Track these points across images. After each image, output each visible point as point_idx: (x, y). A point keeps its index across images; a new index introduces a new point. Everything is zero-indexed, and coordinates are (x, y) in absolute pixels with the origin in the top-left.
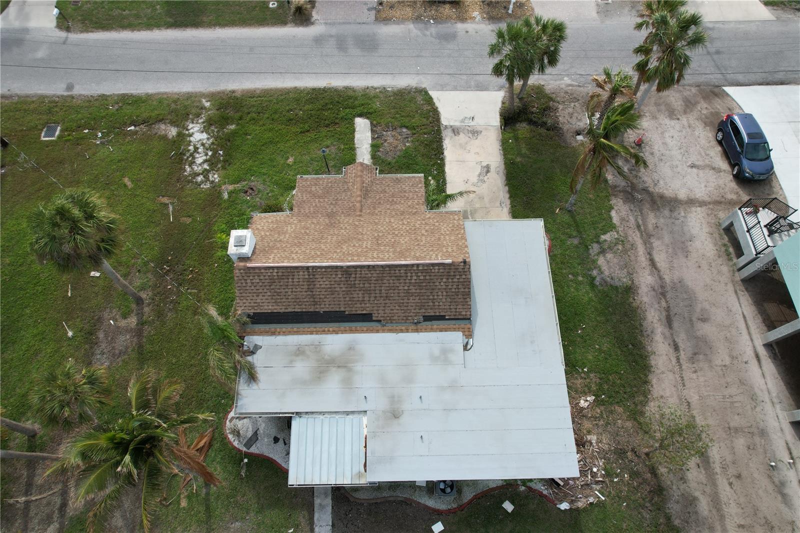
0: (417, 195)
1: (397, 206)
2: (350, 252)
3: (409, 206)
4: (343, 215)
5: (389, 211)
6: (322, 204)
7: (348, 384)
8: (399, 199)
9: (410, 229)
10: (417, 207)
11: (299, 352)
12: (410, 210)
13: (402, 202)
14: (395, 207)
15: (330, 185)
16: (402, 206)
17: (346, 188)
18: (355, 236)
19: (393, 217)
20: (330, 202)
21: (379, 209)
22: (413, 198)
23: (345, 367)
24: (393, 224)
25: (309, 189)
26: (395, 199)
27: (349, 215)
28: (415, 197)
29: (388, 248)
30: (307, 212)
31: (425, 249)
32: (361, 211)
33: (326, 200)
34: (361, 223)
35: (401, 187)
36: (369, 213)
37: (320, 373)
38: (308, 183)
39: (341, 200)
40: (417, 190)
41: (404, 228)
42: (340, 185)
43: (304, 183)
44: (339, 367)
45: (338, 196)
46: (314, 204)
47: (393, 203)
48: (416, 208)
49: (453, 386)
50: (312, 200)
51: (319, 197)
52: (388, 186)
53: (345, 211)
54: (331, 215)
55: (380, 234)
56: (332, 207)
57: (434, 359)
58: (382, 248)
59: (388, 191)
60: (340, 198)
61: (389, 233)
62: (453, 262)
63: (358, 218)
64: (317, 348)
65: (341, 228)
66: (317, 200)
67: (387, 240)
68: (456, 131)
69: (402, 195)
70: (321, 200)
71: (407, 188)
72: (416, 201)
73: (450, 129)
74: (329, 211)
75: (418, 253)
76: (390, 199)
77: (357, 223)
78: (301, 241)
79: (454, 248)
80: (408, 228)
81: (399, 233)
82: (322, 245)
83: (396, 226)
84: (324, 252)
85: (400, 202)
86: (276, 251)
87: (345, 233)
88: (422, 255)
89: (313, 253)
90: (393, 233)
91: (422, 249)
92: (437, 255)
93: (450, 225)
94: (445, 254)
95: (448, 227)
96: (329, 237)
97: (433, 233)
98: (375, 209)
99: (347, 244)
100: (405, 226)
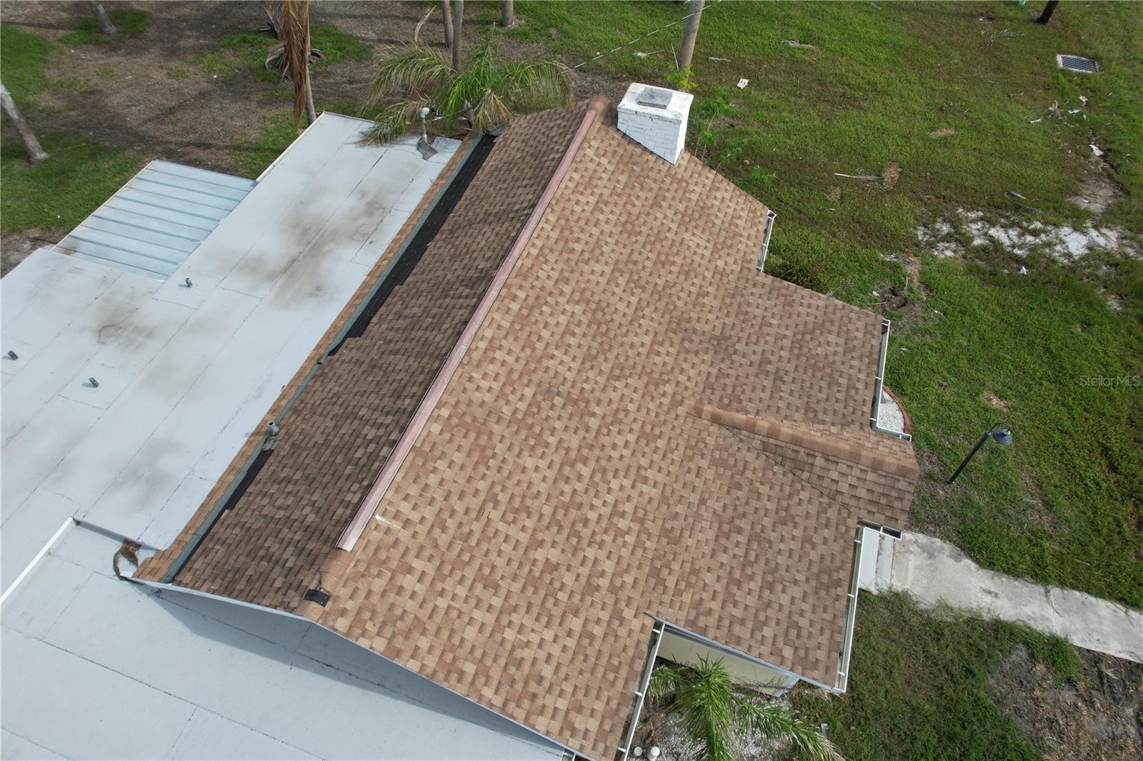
0: (743, 622)
1: (711, 535)
2: (546, 309)
3: (696, 572)
4: (714, 371)
5: (694, 498)
6: (770, 339)
8: (739, 552)
9: (586, 522)
10: (687, 598)
11: (376, 208)
12: (676, 566)
13: (724, 558)
14: (705, 524)
15: (843, 381)
16: (707, 549)
17: (821, 416)
18: (611, 356)
19: (664, 500)
20: (773, 359)
21: (709, 474)
22: (729, 599)
24: (627, 483)
25: (835, 329)
26: (742, 539)
27: (709, 386)
28: (737, 613)
29: (522, 406)
32: (716, 420)
33: (784, 354)
34: (666, 401)
35: (796, 582)
36: (704, 441)
38: (859, 335)
39: (776, 389)
40: (768, 632)
41: (597, 503)
42: (839, 407)
43: (860, 325)
44: (294, 261)
45: (796, 387)
46: (774, 322)
47: (726, 527)
48: (678, 592)
50: (791, 323)
51: (798, 343)
52: (809, 540)
53: (728, 381)
54: (721, 344)
55: (594, 423)
56: (756, 358)
58: (529, 392)
59: (786, 530)
60: (784, 388)
61: (591, 447)
62: (338, 553)
63: (690, 403)
65: (662, 344)
66: (789, 333)
67: (558, 425)
69: (759, 568)
70: (786, 343)
71: (785, 599)
72: (715, 606)
74: (738, 346)
75: (448, 474)
76: (744, 524)
77: (669, 389)
78: (641, 239)
79: (411, 606)
80: (592, 516)
81: (580, 478)
82: (608, 270)
83: (615, 484)
84: (574, 257)
85: (725, 550)
86: (623, 179)
87: (636, 340)
88: (433, 480)
89: (584, 237)
90: (585, 461)
91: (461, 496)
92: (407, 523)
93: (547, 671)
94: (396, 553)
95: (541, 655)
96: (634, 300)
97: (532, 581)
98: (715, 463)
99: (585, 321)
100: (606, 511)
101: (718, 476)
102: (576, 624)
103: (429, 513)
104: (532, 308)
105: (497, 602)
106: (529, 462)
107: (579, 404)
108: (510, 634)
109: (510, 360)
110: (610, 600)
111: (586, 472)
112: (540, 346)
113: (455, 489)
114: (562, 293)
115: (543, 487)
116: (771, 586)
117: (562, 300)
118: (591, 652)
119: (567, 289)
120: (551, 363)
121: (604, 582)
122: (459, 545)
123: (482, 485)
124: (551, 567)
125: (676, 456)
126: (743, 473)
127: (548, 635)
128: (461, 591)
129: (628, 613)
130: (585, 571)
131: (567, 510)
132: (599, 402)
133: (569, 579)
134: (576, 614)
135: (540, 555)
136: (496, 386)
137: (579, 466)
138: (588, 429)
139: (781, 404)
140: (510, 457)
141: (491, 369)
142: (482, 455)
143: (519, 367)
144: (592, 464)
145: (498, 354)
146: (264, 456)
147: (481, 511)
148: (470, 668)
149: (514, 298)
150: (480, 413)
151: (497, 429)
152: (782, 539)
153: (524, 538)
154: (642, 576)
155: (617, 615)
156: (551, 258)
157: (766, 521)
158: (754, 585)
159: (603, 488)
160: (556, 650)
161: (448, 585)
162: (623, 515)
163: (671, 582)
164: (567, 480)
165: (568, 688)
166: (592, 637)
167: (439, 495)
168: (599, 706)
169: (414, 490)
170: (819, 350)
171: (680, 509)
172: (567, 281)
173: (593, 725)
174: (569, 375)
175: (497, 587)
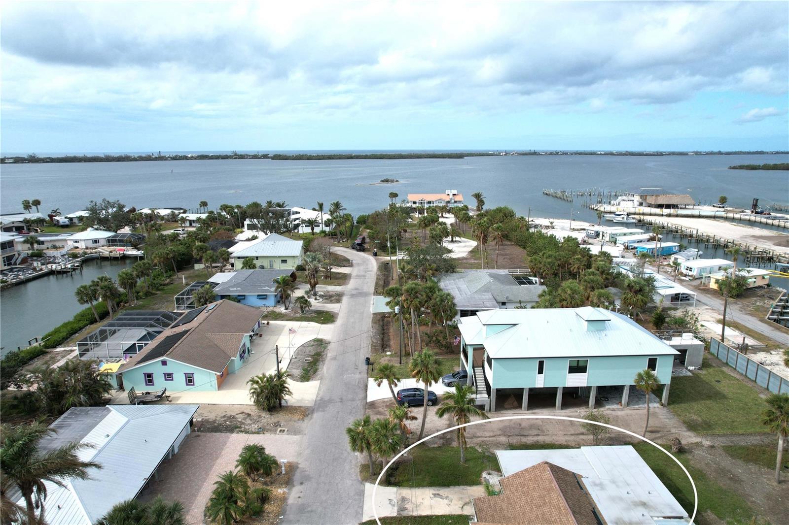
5: (509, 511)
19: (514, 507)
24: (522, 504)
28: (493, 500)
29: (546, 498)
47: (501, 509)
57: (603, 489)
58: (547, 501)
61: (531, 503)
67: (539, 501)
68: (402, 509)
80: (523, 497)
85: (499, 506)
100: (522, 499)
101: (508, 516)
102: (515, 486)
103: (544, 478)
104: (560, 511)
106: (538, 494)
108: (522, 478)
109: (554, 501)
110: (512, 491)
111: (529, 500)
112: (552, 507)
113: (544, 483)
114: (558, 518)
115: (533, 493)
116: (489, 505)
119: (558, 520)
122: (537, 479)
123: (541, 486)
124: (523, 488)
125: (517, 515)
126: (504, 519)
127: (518, 482)
128: (532, 476)
130: (519, 491)
131: (528, 494)
133: (520, 489)
135: (526, 487)
136: (552, 497)
138: (534, 505)
140: (541, 492)
141: (555, 498)
143: (552, 502)
145: (556, 500)
146: (581, 488)
147: (538, 484)
148: (524, 473)
149: (564, 509)
150: (550, 492)
153: (530, 487)
154: (510, 497)
158: (492, 504)
159: (525, 501)
160: (515, 482)
162: (519, 501)
163: (505, 498)
165: (511, 481)
171: (510, 507)
172: (560, 521)
174: (544, 509)
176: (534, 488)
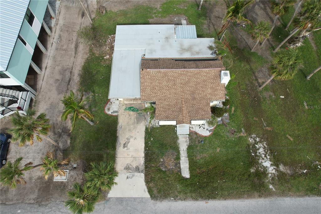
1: (167, 104)
2: (184, 76)
3: (162, 103)
4: (189, 99)
5: (171, 101)
6: (198, 105)
7: (182, 45)
8: (166, 107)
9: (162, 90)
10: (159, 103)
11: (198, 53)
12: (162, 101)
13: (165, 106)
15: (196, 115)
16: (165, 104)
18: (183, 86)
19: (169, 98)
20: (195, 106)
21: (174, 102)
22: (161, 108)
23: (183, 49)
24: (168, 93)
25: (205, 113)
26: (168, 107)
27: (187, 99)
28: (159, 109)
29: (171, 79)
30: (204, 101)
31: (157, 77)
32: (182, 101)
33: (197, 107)
34: (181, 94)
36: (179, 100)
37: (190, 48)
40: (159, 112)
41: (164, 91)
42: (192, 115)
43: (208, 116)
44: (185, 49)
46: (202, 104)
47: (169, 105)
48: (159, 102)
49: (149, 44)
50: (203, 107)
51: (200, 108)
52: (171, 115)
53: (189, 101)
54: (194, 99)
55: (173, 87)
56: (194, 103)
57: (155, 51)
58: (173, 79)
59: (171, 112)
60: (191, 108)
61: (170, 88)
62: (147, 69)
63: (183, 97)
64: (192, 54)
65: (189, 91)
67: (171, 83)
68: (137, 169)
70: (199, 107)
71: (163, 113)
72: (159, 106)
73: (140, 170)
74: (195, 101)
75: (159, 75)
76: (170, 107)
77: (183, 94)
78: (204, 83)
79: (146, 78)
80: (163, 91)
81: (166, 88)
82: (195, 81)
83: (167, 92)
84: (194, 76)
85: (166, 106)
86: (212, 77)
87: (187, 88)
88: (158, 74)
89: (198, 76)
90: (168, 88)
91: (158, 77)
92: (152, 74)
93: (146, 92)
94: (149, 74)
95: (147, 91)
96: (193, 85)
97: (153, 87)
98: (176, 102)
99: (186, 81)
100: (164, 92)
101: (175, 103)
102: (151, 93)
103: (154, 75)
105: (150, 85)
106: (165, 82)
107: (175, 84)
108: (147, 87)
109: (175, 75)
110: (155, 96)
111: (167, 88)
112: (179, 77)
113: (158, 76)
114: (188, 77)
115: (163, 85)
116: (164, 111)
117: (187, 77)
118: (149, 96)
119: (189, 77)
120: (178, 79)
121: (157, 94)
122: (153, 79)
123: (160, 79)
124: (156, 89)
125: (175, 98)
126: (176, 106)
127: (149, 91)
128: (149, 81)
129: (155, 98)
130: (157, 92)
131: (162, 88)
132: (176, 87)
133: (155, 91)
134: (152, 93)
135: (156, 87)
136: (171, 75)
137: (167, 87)
139: (189, 108)
140: (164, 80)
141: (173, 74)
142: (163, 77)
143: (175, 76)
144: (168, 89)
145: (175, 74)
146: (157, 60)
147: (157, 80)
148: (143, 85)
149: (183, 72)
150: (167, 75)
151: (167, 77)
152: (170, 112)
153: (157, 85)
154: (159, 98)
155: (154, 97)
156: (192, 74)
157: (171, 110)
158: (163, 110)
159: (166, 91)
160: (148, 92)
161: (149, 80)
162: (165, 94)
163: (160, 101)
164: (165, 87)
165: (145, 95)
166: (151, 95)
167: (157, 75)
168: (145, 98)
169: (156, 73)
170: (200, 111)
171: (169, 100)
172: (190, 77)
173: (143, 98)
174: (177, 82)
175: (151, 84)
176: (159, 83)
